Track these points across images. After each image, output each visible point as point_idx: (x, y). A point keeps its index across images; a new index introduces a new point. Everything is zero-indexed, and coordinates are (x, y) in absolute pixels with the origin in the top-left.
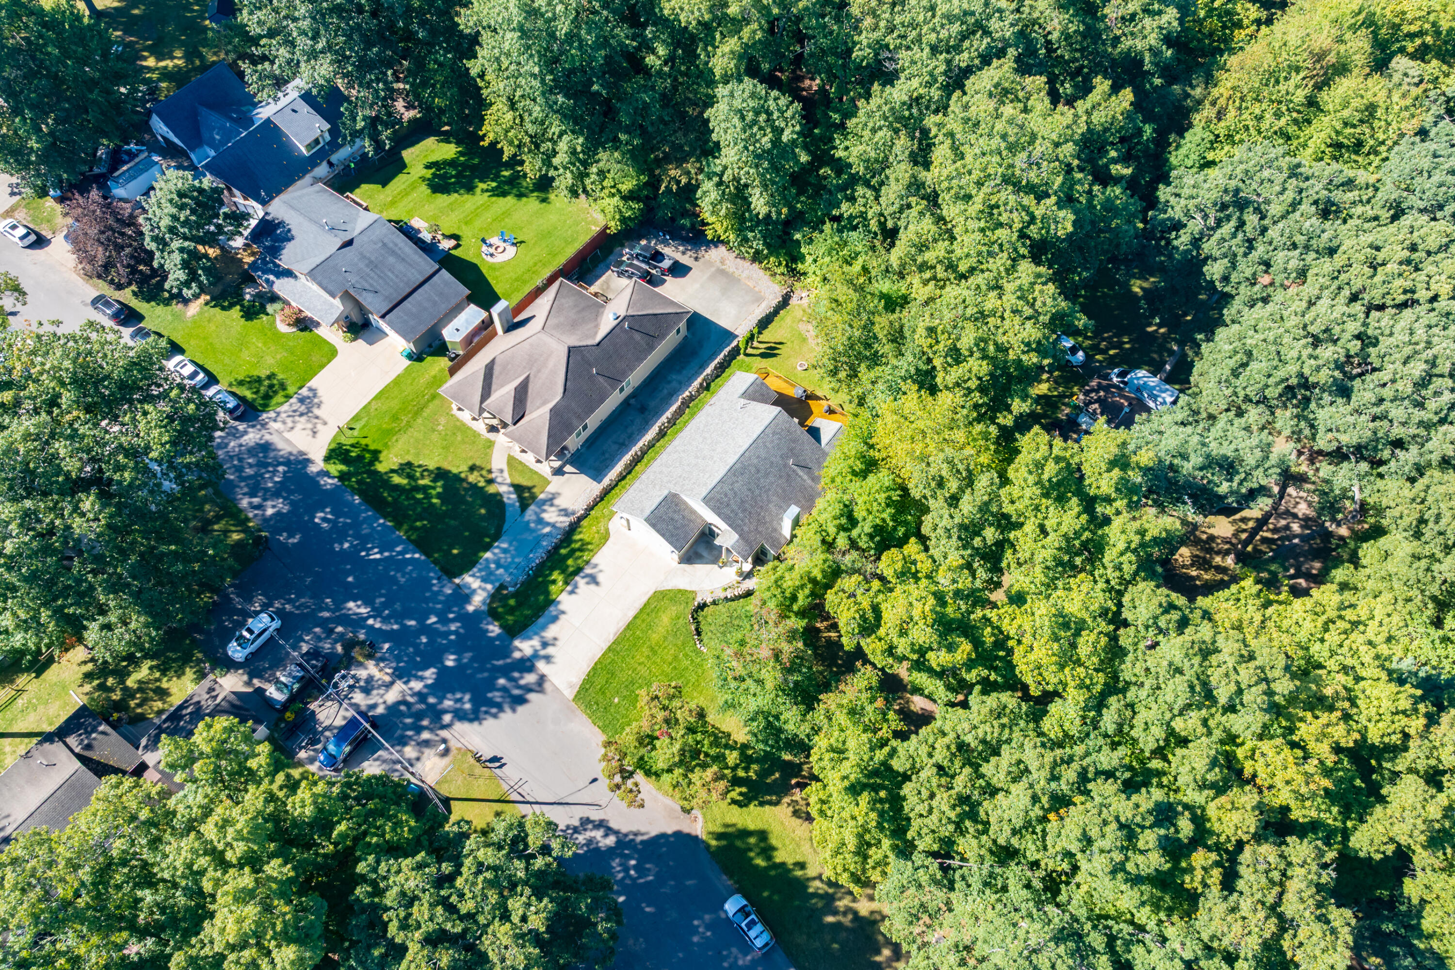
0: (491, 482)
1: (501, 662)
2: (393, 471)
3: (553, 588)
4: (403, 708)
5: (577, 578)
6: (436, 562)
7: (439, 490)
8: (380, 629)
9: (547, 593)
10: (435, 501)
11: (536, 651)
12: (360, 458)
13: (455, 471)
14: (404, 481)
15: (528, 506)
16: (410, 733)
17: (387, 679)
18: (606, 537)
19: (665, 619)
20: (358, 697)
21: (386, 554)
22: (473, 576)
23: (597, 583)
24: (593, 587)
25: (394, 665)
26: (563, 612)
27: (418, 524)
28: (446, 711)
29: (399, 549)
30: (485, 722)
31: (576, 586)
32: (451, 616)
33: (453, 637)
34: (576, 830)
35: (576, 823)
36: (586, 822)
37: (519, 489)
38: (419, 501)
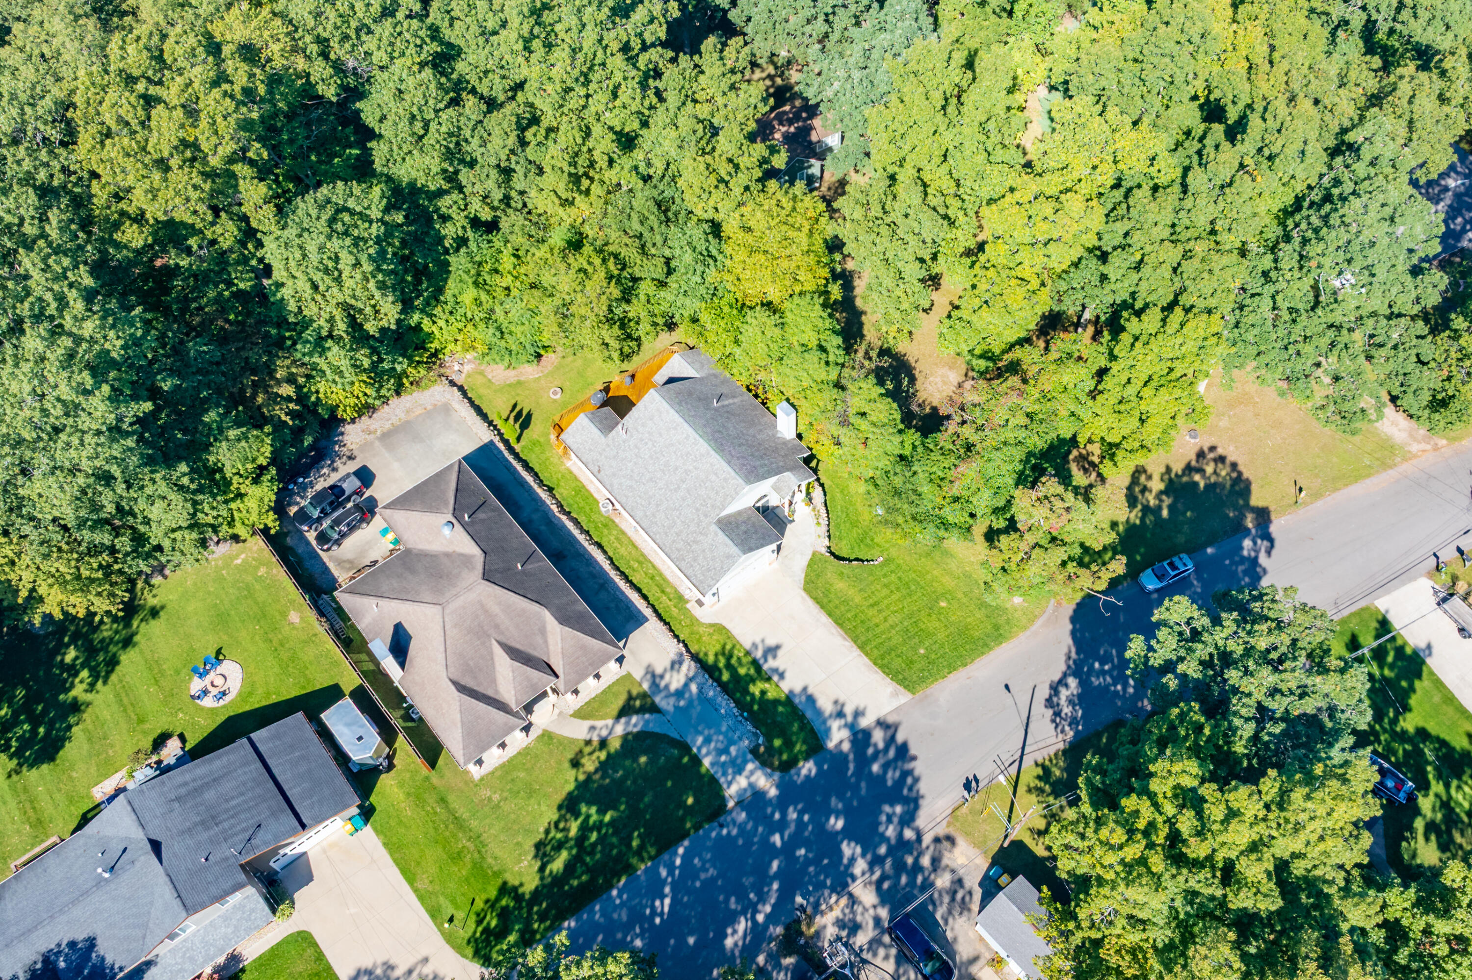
0: (603, 743)
1: (852, 766)
2: (542, 869)
3: (771, 695)
4: (886, 885)
5: (765, 667)
6: (697, 827)
7: (593, 810)
8: (774, 907)
9: (776, 702)
10: (607, 818)
11: (846, 725)
12: (504, 915)
13: (571, 786)
14: (564, 855)
15: (653, 703)
16: (920, 879)
17: (844, 901)
18: (719, 628)
19: (840, 585)
20: (861, 939)
21: (667, 890)
22: (730, 784)
23: (778, 647)
24: (780, 653)
25: (826, 892)
26: (805, 689)
27: (635, 843)
28: (900, 835)
29: (664, 873)
30: (922, 792)
31: (775, 670)
32: (777, 816)
33: (806, 818)
34: (1057, 714)
35: (1050, 712)
36: (1049, 703)
37: (625, 711)
38: (601, 839)
